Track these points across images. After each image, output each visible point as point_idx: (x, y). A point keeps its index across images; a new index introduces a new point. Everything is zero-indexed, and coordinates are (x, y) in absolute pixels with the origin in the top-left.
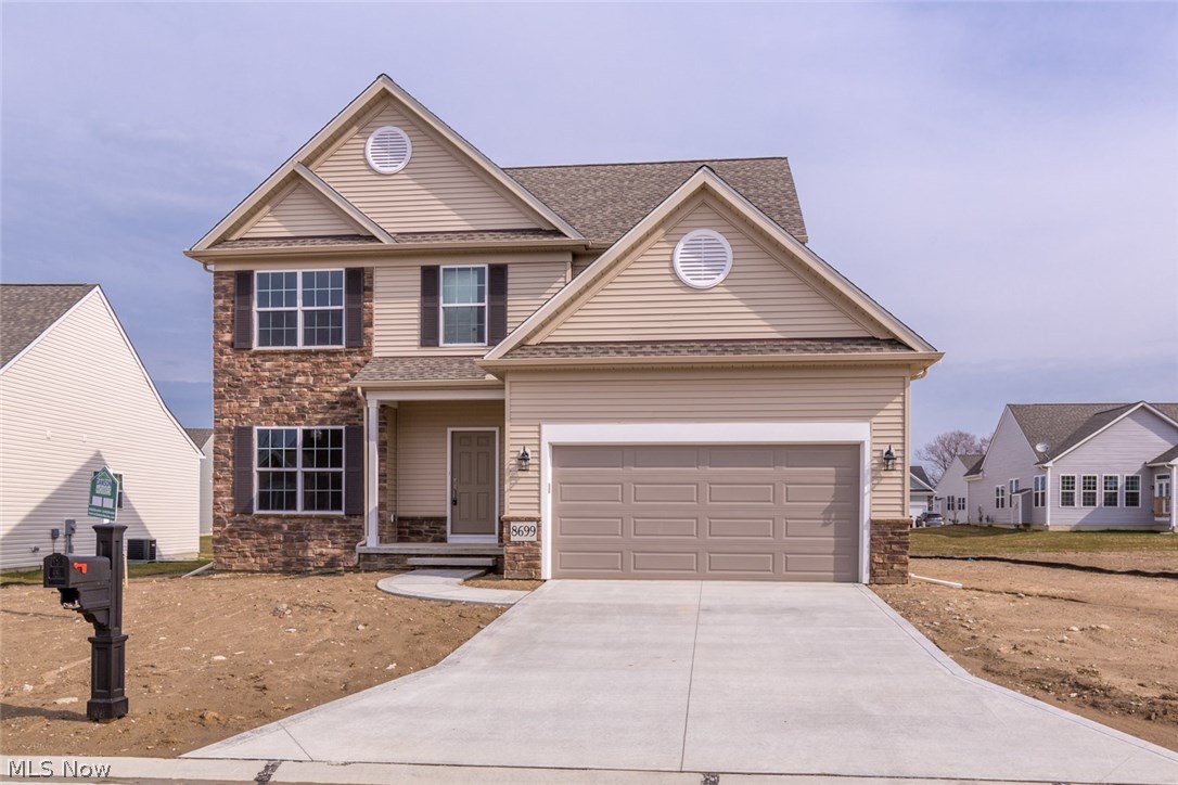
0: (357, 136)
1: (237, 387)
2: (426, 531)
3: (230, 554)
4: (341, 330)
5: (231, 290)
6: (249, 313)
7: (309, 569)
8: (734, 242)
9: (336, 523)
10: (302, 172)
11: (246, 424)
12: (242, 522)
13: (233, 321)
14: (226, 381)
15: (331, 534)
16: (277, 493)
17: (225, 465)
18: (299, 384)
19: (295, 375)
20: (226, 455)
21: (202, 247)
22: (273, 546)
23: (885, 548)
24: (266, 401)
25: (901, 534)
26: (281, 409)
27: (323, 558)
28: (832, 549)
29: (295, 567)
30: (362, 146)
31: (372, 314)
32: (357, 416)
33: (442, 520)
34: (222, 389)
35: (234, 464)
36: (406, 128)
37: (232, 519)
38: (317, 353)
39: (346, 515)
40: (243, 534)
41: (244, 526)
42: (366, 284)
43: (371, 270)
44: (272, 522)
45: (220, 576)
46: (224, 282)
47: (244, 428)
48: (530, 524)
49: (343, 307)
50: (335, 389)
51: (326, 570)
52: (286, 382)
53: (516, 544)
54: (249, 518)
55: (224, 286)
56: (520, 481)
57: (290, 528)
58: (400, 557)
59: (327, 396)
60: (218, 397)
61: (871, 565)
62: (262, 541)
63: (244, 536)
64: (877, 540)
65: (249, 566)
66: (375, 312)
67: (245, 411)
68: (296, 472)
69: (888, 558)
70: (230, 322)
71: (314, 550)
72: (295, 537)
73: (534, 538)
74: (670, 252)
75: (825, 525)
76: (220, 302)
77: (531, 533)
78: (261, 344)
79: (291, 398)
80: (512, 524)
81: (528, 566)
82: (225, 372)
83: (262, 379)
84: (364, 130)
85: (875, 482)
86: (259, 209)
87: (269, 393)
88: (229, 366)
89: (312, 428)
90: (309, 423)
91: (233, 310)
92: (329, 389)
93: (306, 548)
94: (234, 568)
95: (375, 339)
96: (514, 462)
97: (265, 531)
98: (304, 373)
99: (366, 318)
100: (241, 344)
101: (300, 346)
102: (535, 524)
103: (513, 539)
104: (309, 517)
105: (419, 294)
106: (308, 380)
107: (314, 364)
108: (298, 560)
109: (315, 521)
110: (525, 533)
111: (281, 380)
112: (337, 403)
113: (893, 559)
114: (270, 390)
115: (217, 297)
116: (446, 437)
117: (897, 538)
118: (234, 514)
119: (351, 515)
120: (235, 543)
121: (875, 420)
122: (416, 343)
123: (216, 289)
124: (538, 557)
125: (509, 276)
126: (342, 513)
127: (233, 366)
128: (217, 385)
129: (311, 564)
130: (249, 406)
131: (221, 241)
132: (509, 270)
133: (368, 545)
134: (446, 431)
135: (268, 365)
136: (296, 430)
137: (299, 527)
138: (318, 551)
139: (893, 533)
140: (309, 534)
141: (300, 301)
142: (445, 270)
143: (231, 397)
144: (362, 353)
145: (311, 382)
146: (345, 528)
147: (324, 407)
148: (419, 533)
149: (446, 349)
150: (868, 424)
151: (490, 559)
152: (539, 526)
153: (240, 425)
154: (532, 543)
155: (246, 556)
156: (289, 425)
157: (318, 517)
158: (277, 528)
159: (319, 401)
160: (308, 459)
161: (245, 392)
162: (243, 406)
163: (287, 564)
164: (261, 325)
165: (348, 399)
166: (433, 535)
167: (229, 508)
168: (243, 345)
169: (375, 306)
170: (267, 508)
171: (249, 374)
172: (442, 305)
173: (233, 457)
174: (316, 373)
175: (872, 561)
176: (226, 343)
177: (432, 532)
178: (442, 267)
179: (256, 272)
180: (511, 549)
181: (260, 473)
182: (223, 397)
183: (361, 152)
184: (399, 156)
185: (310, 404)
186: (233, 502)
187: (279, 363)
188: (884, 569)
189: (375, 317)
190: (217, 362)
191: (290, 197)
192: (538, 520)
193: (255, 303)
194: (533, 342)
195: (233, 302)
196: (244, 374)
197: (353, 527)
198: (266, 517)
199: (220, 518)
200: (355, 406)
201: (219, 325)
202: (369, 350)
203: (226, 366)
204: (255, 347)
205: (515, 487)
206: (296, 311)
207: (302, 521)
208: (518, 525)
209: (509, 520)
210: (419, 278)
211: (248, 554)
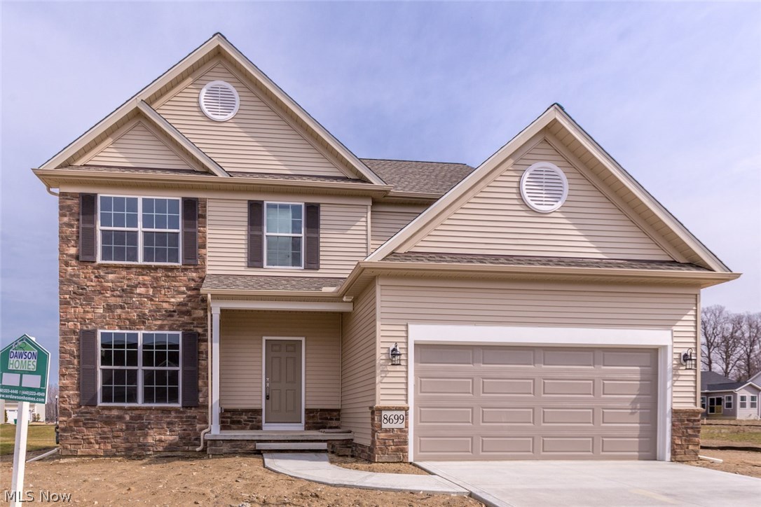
0: (191, 87)
1: (82, 295)
2: (245, 421)
3: (75, 441)
4: (177, 250)
5: (75, 209)
6: (93, 231)
7: (149, 453)
8: (570, 176)
9: (173, 414)
10: (145, 109)
11: (90, 327)
12: (87, 413)
13: (78, 237)
14: (71, 289)
15: (169, 423)
16: (119, 389)
17: (70, 363)
18: (140, 294)
19: (136, 287)
20: (71, 354)
21: (51, 167)
22: (115, 434)
23: (683, 432)
24: (109, 308)
25: (695, 421)
26: (123, 316)
27: (163, 444)
28: (637, 433)
29: (134, 453)
30: (196, 96)
31: (205, 238)
32: (192, 323)
33: (258, 412)
34: (68, 296)
35: (79, 362)
36: (235, 85)
37: (77, 410)
38: (156, 268)
39: (183, 407)
40: (89, 424)
41: (88, 416)
42: (200, 213)
43: (205, 201)
44: (115, 413)
45: (66, 460)
46: (69, 202)
47: (88, 331)
48: (399, 413)
49: (179, 231)
50: (173, 300)
51: (164, 454)
52: (128, 292)
53: (386, 431)
54: (93, 409)
55: (69, 206)
56: (390, 374)
57: (132, 418)
58: (244, 443)
59: (165, 305)
60: (64, 303)
61: (672, 446)
62: (106, 429)
63: (89, 425)
64: (677, 425)
65: (93, 451)
66: (208, 236)
67: (89, 316)
68: (136, 370)
69: (685, 440)
70: (75, 238)
71: (153, 437)
72: (136, 426)
73: (403, 426)
74: (517, 179)
75: (632, 413)
76: (66, 219)
77: (400, 421)
78: (103, 259)
79: (132, 306)
80: (384, 413)
81: (397, 450)
82: (70, 282)
83: (106, 289)
84: (197, 82)
85: (675, 379)
86: (102, 140)
87: (112, 301)
88: (74, 276)
89: (152, 332)
90: (149, 328)
91: (78, 227)
92: (168, 300)
93: (146, 435)
94: (79, 453)
95: (208, 259)
96: (384, 357)
97: (109, 421)
98: (145, 285)
99: (200, 241)
100: (85, 257)
101: (140, 261)
102: (403, 413)
103: (384, 426)
104: (150, 409)
105: (246, 224)
106: (148, 291)
107: (153, 278)
108: (139, 446)
109: (155, 412)
110: (395, 421)
111: (123, 290)
112: (174, 311)
113: (689, 441)
114: (113, 298)
115: (62, 215)
116: (261, 344)
117: (691, 425)
118: (79, 405)
119: (187, 407)
120: (80, 432)
121: (675, 329)
122: (243, 264)
123: (61, 208)
124: (406, 442)
125: (321, 213)
126: (179, 405)
127: (78, 276)
128: (62, 292)
129: (151, 448)
130: (93, 312)
131: (67, 164)
132: (321, 209)
133: (213, 433)
134: (262, 340)
135: (111, 277)
136: (137, 334)
137: (140, 417)
138: (158, 437)
139: (688, 420)
140: (149, 423)
141: (140, 223)
142: (269, 206)
143: (76, 303)
144: (196, 270)
145: (151, 293)
146: (182, 418)
147: (163, 315)
148: (239, 422)
149: (269, 270)
150: (670, 332)
151: (326, 444)
152: (406, 415)
153: (85, 328)
154: (400, 430)
155: (91, 443)
156: (130, 329)
157: (157, 409)
158: (120, 418)
159: (158, 310)
160: (148, 360)
161: (89, 300)
162: (88, 312)
163: (129, 449)
164: (103, 242)
165: (184, 308)
166: (250, 423)
167: (75, 401)
168: (88, 258)
169: (208, 231)
170: (110, 401)
171: (93, 284)
172: (266, 233)
173: (79, 356)
174: (155, 285)
175: (673, 443)
176: (71, 256)
177: (250, 421)
178: (265, 203)
179: (99, 196)
180: (382, 435)
181: (103, 370)
182: (68, 303)
183: (195, 100)
184: (229, 108)
185: (150, 311)
186: (78, 395)
187: (121, 276)
188: (682, 449)
189: (208, 241)
190: (62, 273)
191: (130, 133)
192: (406, 410)
193: (99, 222)
194: (402, 250)
195: (78, 220)
196: (89, 283)
197: (189, 417)
198: (110, 409)
199: (65, 409)
200: (190, 315)
201: (64, 240)
202: (203, 268)
203: (71, 275)
204: (99, 260)
205: (385, 380)
206: (137, 232)
207: (144, 412)
208: (388, 413)
209: (380, 410)
210: (246, 210)
211: (93, 441)
